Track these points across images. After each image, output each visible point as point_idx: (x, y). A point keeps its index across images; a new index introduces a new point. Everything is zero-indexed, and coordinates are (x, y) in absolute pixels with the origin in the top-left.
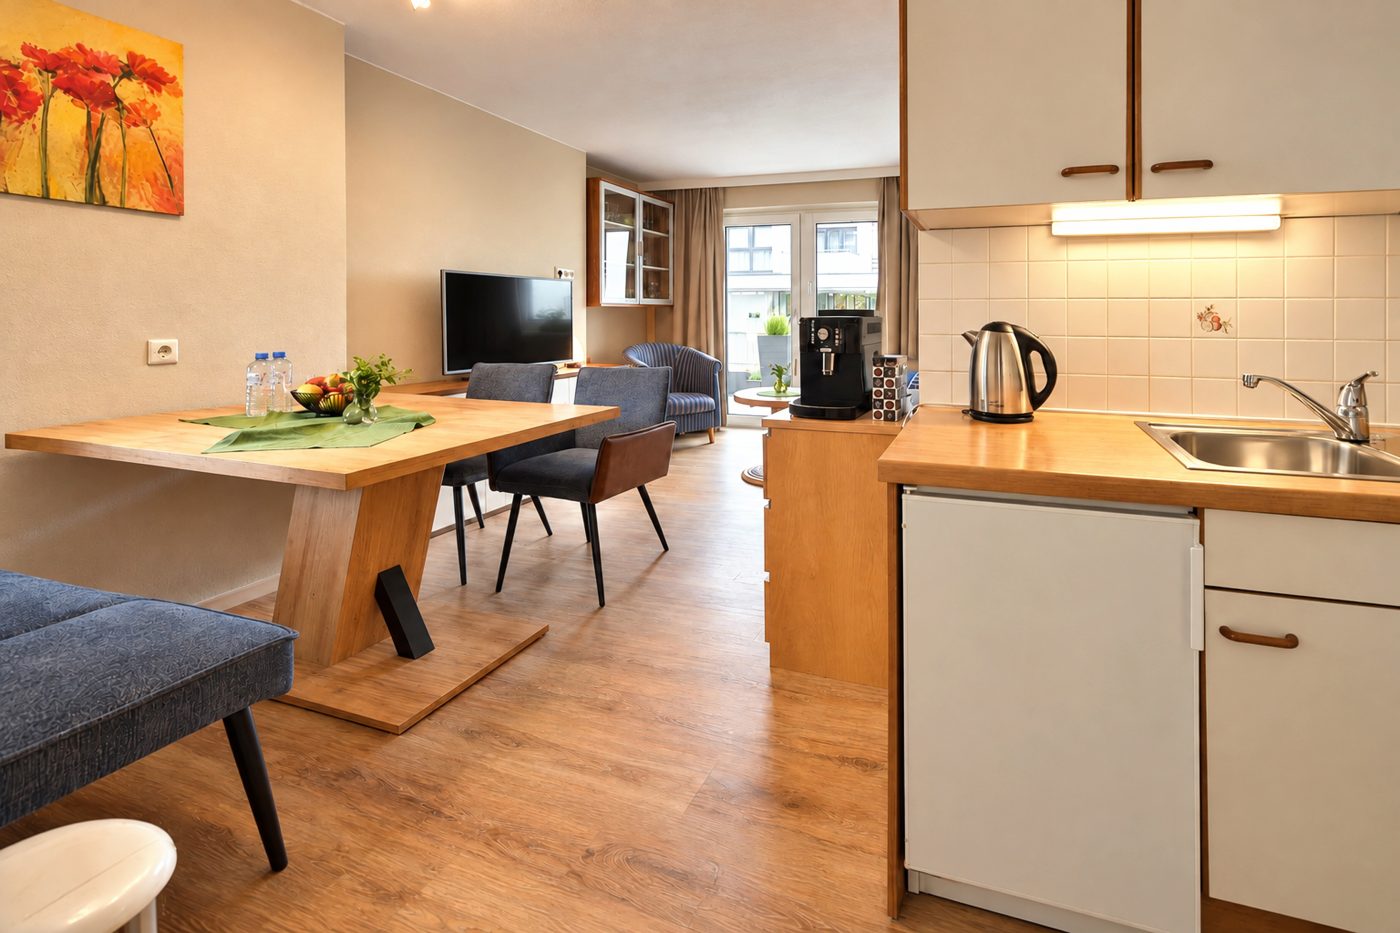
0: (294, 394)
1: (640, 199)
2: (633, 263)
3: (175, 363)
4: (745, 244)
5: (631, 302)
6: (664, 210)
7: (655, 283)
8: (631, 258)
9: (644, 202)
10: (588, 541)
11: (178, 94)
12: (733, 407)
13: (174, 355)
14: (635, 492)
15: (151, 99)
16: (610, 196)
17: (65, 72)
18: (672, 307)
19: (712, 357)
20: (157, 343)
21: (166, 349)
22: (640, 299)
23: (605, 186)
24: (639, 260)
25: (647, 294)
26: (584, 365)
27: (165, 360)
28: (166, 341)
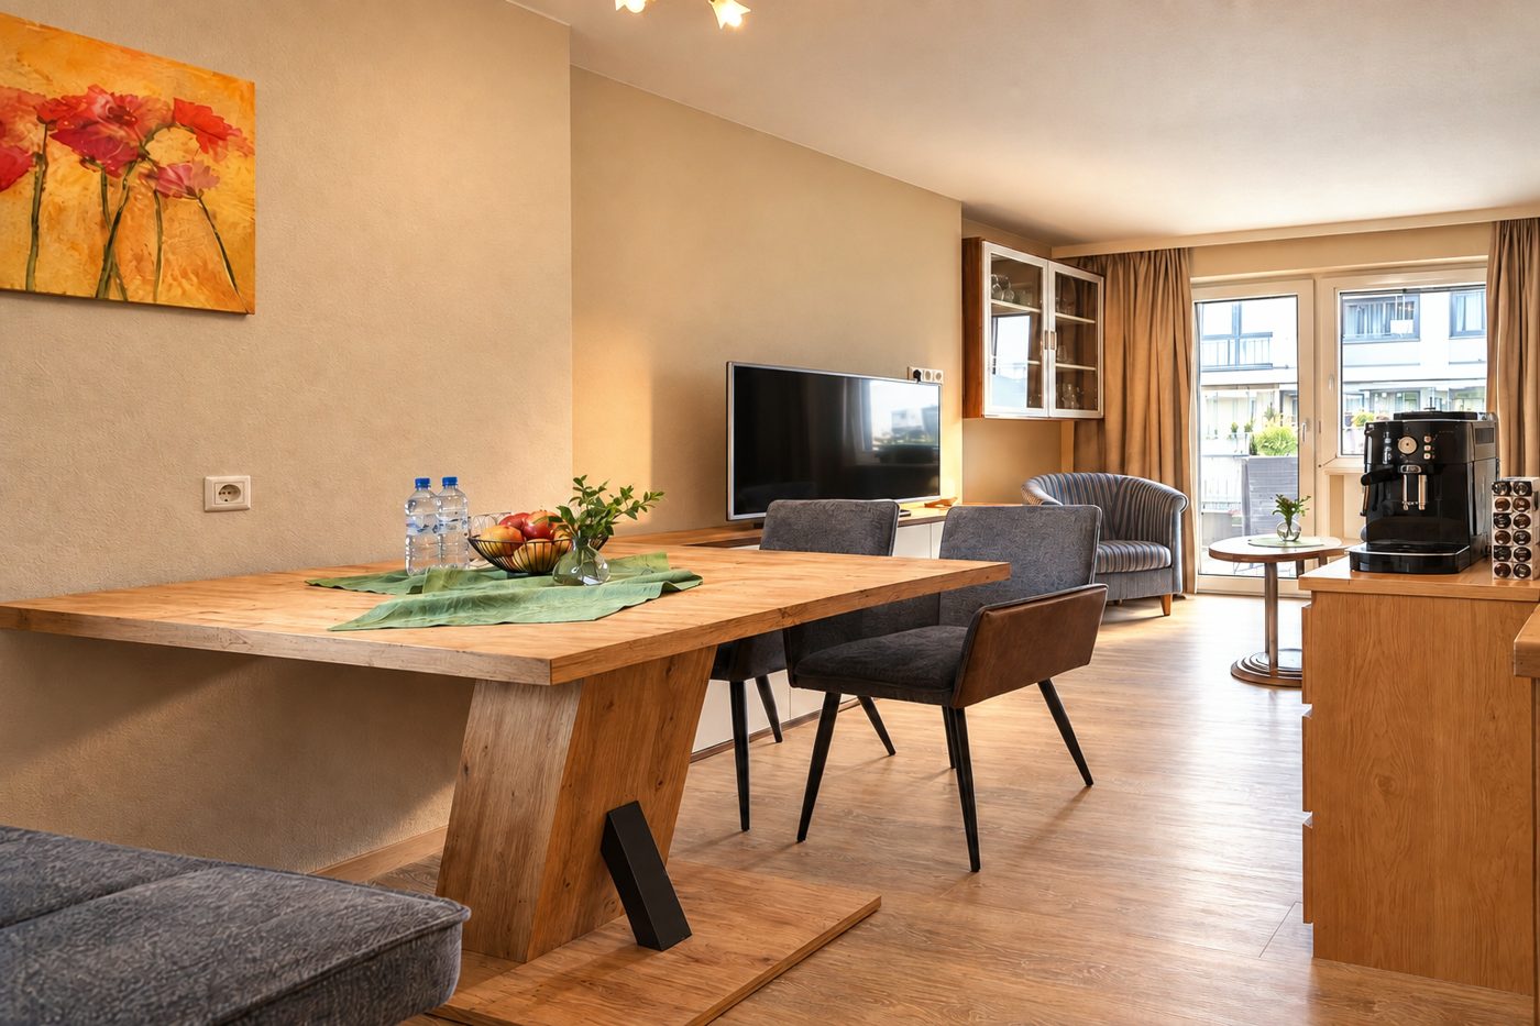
0: (473, 542)
1: (1050, 270)
2: (1040, 359)
3: (245, 509)
4: (1226, 328)
5: (1036, 413)
6: (1091, 286)
7: (1076, 386)
8: (1035, 352)
9: (1058, 275)
10: (953, 767)
11: (248, 152)
12: (1204, 564)
13: (246, 498)
14: (1034, 690)
15: (206, 159)
16: (999, 264)
17: (70, 124)
18: (1101, 422)
19: (1168, 488)
20: (217, 480)
21: (231, 490)
22: (1049, 410)
23: (991, 250)
24: (1049, 355)
25: (1060, 404)
26: (958, 503)
27: (231, 504)
28: (231, 479)
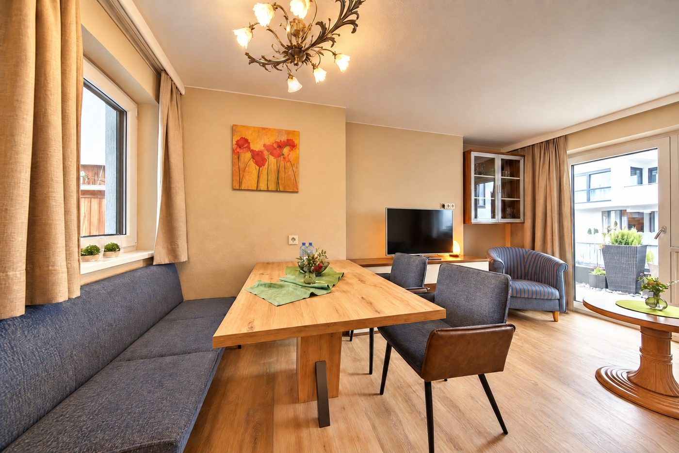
1: (499, 158)
2: (495, 198)
3: (297, 244)
5: (494, 221)
6: (518, 162)
7: (509, 209)
9: (502, 160)
13: (296, 241)
16: (478, 160)
18: (523, 224)
20: (291, 237)
21: (294, 239)
22: (499, 219)
23: (475, 154)
24: (499, 196)
25: (503, 217)
27: (293, 243)
28: (293, 236)
